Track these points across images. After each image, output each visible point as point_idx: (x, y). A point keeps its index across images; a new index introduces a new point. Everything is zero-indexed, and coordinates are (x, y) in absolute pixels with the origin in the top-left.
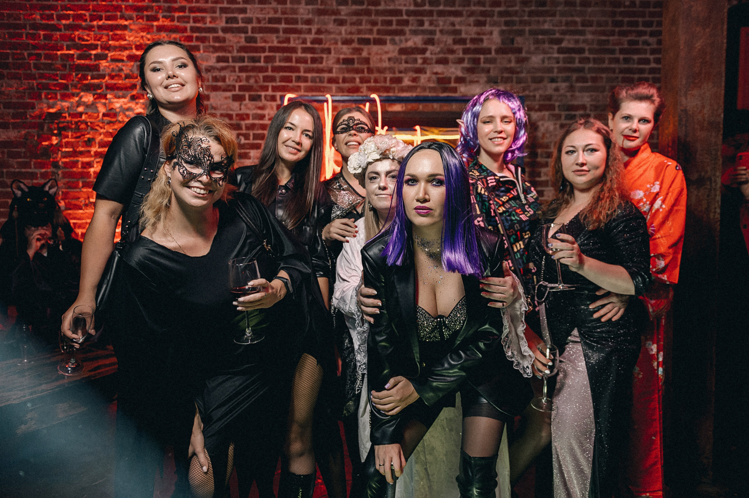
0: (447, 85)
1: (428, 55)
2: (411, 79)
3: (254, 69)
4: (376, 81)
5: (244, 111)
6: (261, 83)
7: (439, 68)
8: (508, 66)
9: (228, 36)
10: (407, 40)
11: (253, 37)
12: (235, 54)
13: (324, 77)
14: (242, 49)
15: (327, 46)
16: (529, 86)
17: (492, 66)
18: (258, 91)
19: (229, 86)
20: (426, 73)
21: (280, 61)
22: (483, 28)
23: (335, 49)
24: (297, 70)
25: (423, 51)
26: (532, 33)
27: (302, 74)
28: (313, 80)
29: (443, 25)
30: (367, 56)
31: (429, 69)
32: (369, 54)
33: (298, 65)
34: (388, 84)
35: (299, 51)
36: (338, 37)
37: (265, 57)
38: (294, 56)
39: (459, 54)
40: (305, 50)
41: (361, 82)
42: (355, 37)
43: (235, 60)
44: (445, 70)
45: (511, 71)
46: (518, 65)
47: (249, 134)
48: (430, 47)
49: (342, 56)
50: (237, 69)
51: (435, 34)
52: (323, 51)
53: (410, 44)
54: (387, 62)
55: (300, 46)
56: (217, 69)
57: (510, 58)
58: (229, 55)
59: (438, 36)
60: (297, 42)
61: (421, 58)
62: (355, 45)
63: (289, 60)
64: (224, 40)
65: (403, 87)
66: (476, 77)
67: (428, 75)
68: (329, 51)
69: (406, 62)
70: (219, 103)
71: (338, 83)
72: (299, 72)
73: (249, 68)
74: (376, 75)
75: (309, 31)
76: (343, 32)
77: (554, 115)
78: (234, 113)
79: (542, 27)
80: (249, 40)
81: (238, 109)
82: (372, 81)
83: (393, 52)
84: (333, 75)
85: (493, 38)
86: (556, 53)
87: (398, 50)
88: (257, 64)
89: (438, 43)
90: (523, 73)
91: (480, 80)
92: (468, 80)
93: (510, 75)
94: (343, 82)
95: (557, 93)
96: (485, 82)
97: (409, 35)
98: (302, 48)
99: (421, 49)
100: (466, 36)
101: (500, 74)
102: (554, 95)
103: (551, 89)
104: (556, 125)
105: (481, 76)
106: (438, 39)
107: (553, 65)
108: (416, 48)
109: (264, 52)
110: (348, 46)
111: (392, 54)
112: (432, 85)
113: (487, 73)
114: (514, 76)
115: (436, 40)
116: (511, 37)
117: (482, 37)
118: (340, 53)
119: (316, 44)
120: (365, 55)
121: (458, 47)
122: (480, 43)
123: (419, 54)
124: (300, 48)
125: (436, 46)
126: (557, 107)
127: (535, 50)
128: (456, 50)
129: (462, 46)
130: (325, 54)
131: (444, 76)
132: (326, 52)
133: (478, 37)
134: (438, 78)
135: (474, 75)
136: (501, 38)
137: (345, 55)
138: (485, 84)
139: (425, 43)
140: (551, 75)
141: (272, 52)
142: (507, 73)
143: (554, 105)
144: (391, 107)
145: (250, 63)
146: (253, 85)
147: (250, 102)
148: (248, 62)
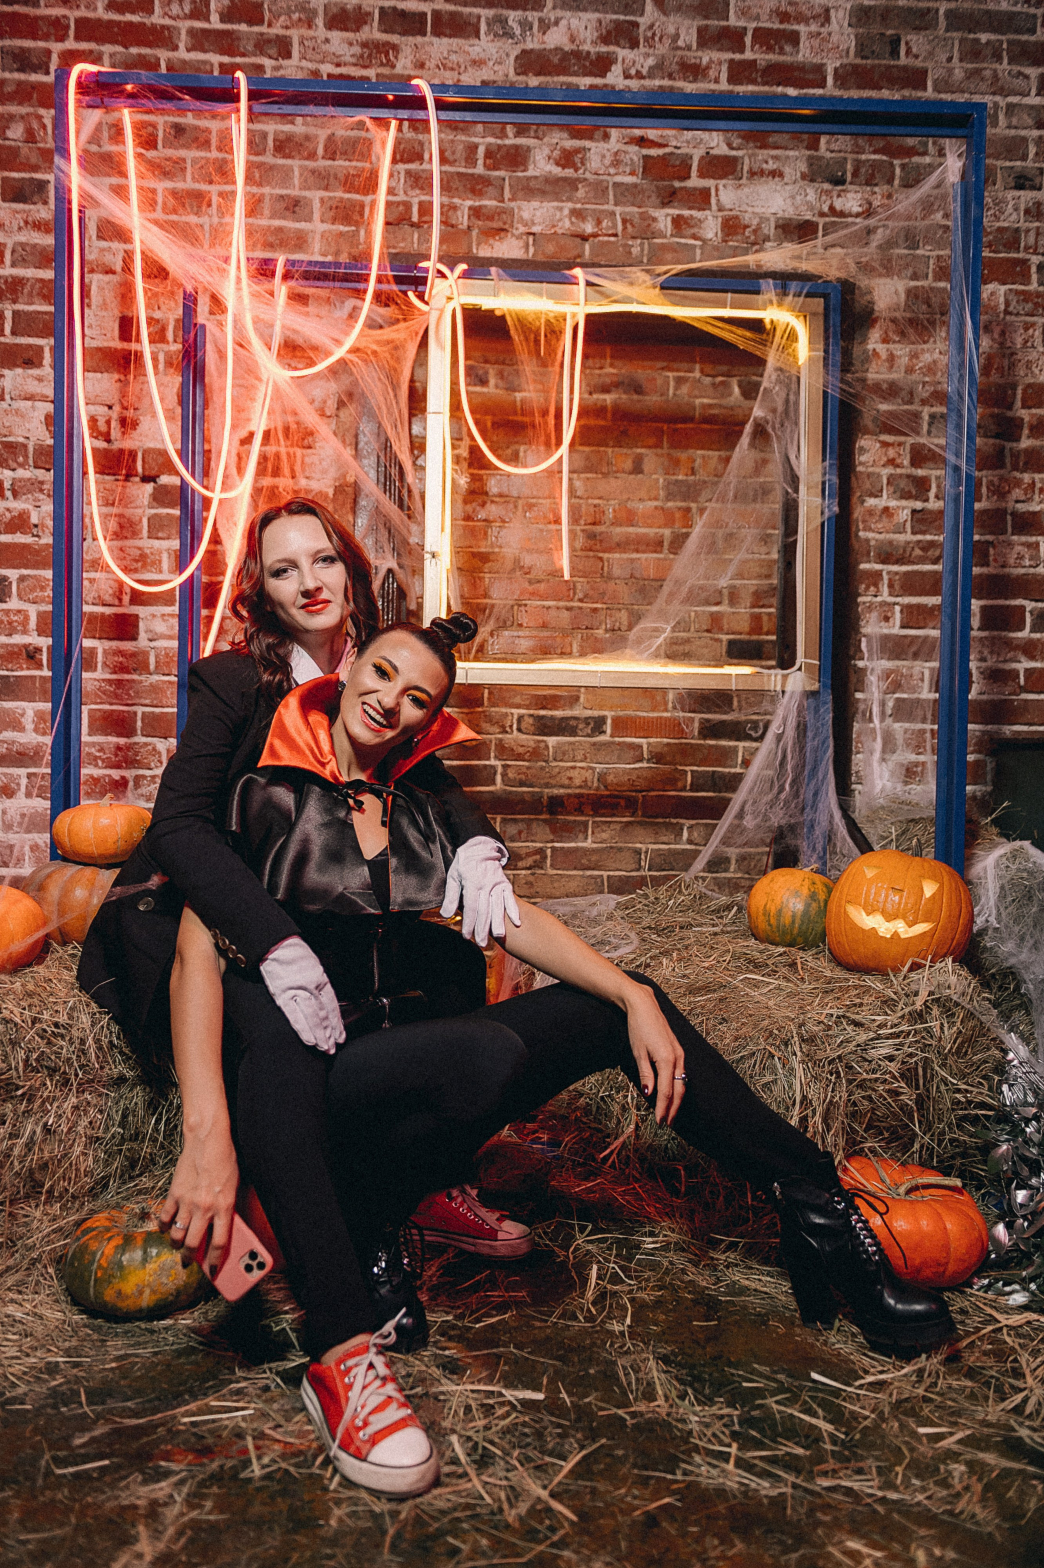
0: (677, 184)
1: (615, 77)
2: (556, 153)
3: (24, 94)
10: (545, 26)
13: (263, 135)
15: (276, 30)
18: (35, 168)
20: (606, 137)
23: (302, 38)
25: (601, 65)
26: (956, 20)
30: (412, 72)
32: (420, 65)
35: (183, 41)
37: (66, 55)
38: (163, 55)
39: (717, 81)
40: (201, 41)
44: (671, 133)
45: (887, 146)
48: (623, 53)
51: (641, 12)
52: (263, 45)
53: (556, 38)
55: (184, 25)
59: (650, 14)
65: (529, 179)
66: (776, 158)
67: (614, 144)
71: (312, 156)
73: (9, 89)
85: (830, 34)
86: (1033, 92)
87: (517, 58)
88: (35, 77)
89: (650, 42)
90: (925, 153)
91: (787, 171)
92: (746, 168)
93: (884, 158)
94: (330, 154)
95: (1037, 224)
96: (804, 177)
97: (554, 8)
98: (191, 32)
99: (594, 57)
100: (741, 23)
101: (853, 152)
102: (1028, 231)
103: (1016, 209)
104: (1031, 331)
105: (788, 157)
106: (651, 27)
107: (1023, 133)
108: (577, 54)
109: (62, 39)
110: (350, 35)
111: (496, 68)
112: (629, 179)
113: (808, 148)
114: (896, 162)
115: (642, 29)
116: (889, 32)
117: (796, 27)
118: (319, 57)
119: (239, 22)
120: (405, 68)
121: (716, 55)
122: (788, 48)
123: (585, 75)
124: (183, 33)
125: (642, 49)
126: (1034, 269)
127: (968, 78)
128: (708, 67)
129: (729, 56)
130: (270, 57)
131: (667, 150)
132: (273, 52)
133: (782, 27)
134: (646, 158)
135: (766, 152)
136: (856, 36)
137: (338, 65)
138: (802, 183)
139: (605, 39)
140: (1018, 163)
141: (89, 39)
142: (875, 152)
143: (1025, 262)
144: (486, 243)
145: (12, 70)
146: (18, 148)
147: (7, 205)
148: (4, 69)
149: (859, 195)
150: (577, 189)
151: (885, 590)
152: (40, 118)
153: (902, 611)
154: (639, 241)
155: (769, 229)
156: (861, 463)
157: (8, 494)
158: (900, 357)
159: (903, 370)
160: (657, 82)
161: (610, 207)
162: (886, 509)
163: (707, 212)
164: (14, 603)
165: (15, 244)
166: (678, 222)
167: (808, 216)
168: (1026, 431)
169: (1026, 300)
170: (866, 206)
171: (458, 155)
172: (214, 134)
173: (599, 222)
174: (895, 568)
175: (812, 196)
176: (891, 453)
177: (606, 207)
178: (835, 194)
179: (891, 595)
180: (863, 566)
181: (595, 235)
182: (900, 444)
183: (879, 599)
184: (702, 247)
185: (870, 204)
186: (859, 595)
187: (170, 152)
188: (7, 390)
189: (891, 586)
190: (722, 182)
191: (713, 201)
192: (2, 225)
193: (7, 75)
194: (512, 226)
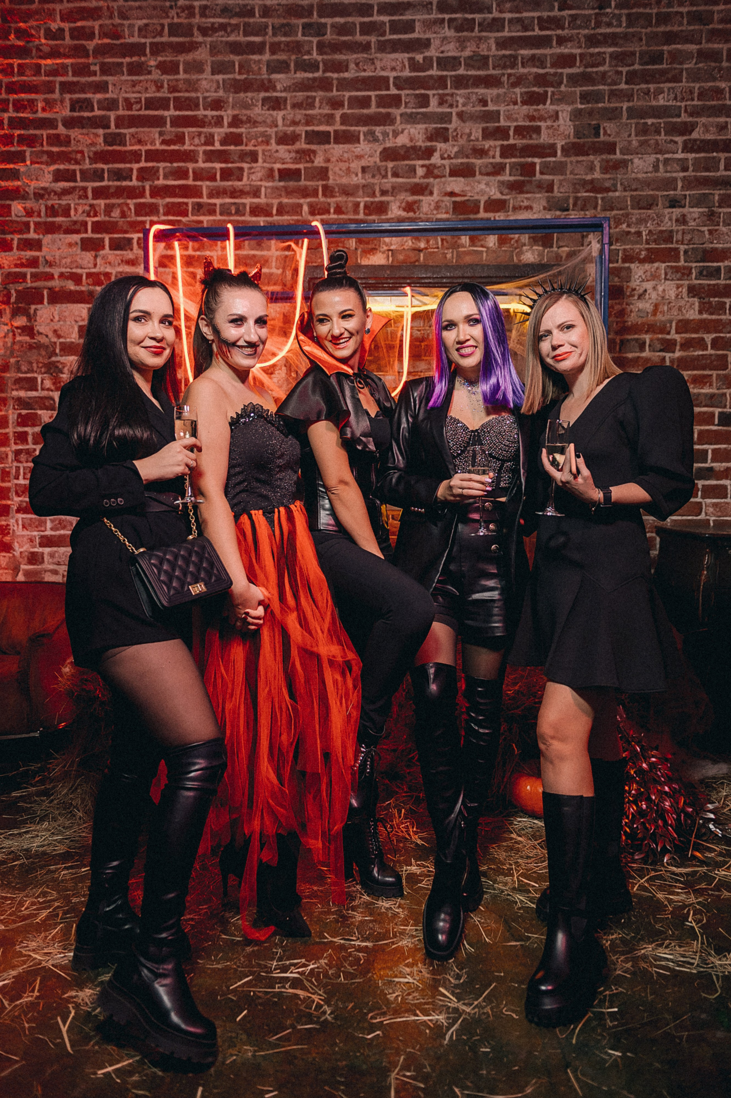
0: (472, 216)
1: (436, 159)
2: (404, 205)
3: (120, 192)
4: (339, 210)
5: (101, 268)
6: (133, 218)
7: (456, 184)
8: (589, 177)
9: (75, 133)
10: (396, 134)
11: (119, 134)
12: (87, 165)
13: (244, 205)
14: (100, 157)
15: (250, 148)
16: (627, 215)
17: (557, 179)
18: (126, 232)
19: (75, 223)
20: (431, 193)
21: (166, 177)
22: (541, 107)
23: (264, 151)
24: (196, 192)
25: (429, 153)
26: (632, 113)
27: (205, 200)
28: (225, 211)
29: (464, 105)
30: (324, 165)
31: (437, 185)
32: (327, 160)
33: (199, 183)
34: (361, 216)
35: (201, 157)
36: (271, 131)
37: (141, 170)
38: (191, 166)
39: (494, 157)
40: (210, 157)
41: (312, 213)
42: (301, 130)
43: (86, 176)
44: (468, 188)
45: (594, 187)
46: (607, 176)
48: (440, 146)
49: (278, 166)
50: (90, 194)
51: (450, 122)
52: (243, 156)
53: (402, 140)
54: (360, 175)
55: (201, 149)
56: (56, 193)
57: (593, 162)
58: (77, 167)
59: (455, 123)
60: (196, 141)
61: (423, 166)
62: (302, 145)
63: (182, 174)
64: (67, 141)
66: (528, 199)
67: (436, 197)
68: (253, 157)
69: (396, 175)
70: (57, 254)
71: (270, 215)
72: (201, 196)
73: (112, 190)
74: (340, 199)
75: (219, 122)
76: (280, 122)
77: (677, 270)
78: (83, 272)
79: (654, 103)
80: (111, 139)
81: (91, 265)
82: (332, 210)
83: (371, 156)
84: (262, 200)
85: (559, 126)
86: (680, 151)
87: (381, 153)
88: (125, 183)
89: (455, 138)
90: (616, 190)
91: (534, 206)
92: (511, 206)
93: (592, 194)
94: (280, 213)
95: (683, 227)
96: (545, 208)
97: (401, 123)
98: (205, 152)
99: (423, 149)
100: (508, 124)
101: (573, 192)
102: (677, 231)
103: (670, 219)
104: (680, 289)
105: (535, 198)
106: (456, 130)
107: (674, 175)
108: (414, 148)
109: (138, 161)
110: (289, 147)
111: (370, 159)
112: (444, 216)
113: (547, 192)
114: (599, 196)
115: (450, 131)
116: (594, 122)
117: (539, 124)
118: (274, 160)
119: (230, 145)
120: (319, 162)
121: (492, 143)
122: (534, 136)
123: (419, 159)
124: (201, 153)
125: (451, 142)
126: (682, 253)
127: (641, 146)
128: (489, 150)
129: (500, 142)
130: (247, 162)
131: (466, 198)
132: (248, 159)
133: (531, 124)
134: (455, 203)
135: (522, 195)
136: (574, 126)
137: (283, 163)
138: (544, 212)
139: (430, 139)
140: (672, 192)
141: (152, 161)
142: (586, 192)
143: (677, 250)
144: (366, 257)
145: (113, 181)
146: (117, 222)
147: (112, 252)
148: (109, 180)
152: (127, 205)
154: (450, 250)
155: (525, 240)
165: (117, 272)
166: (473, 239)
168: (678, 348)
169: (677, 272)
171: (349, 209)
172: (218, 206)
173: (427, 242)
181: (426, 248)
184: (486, 252)
187: (195, 218)
190: (497, 215)
192: (110, 263)
193: (111, 183)
194: (379, 246)
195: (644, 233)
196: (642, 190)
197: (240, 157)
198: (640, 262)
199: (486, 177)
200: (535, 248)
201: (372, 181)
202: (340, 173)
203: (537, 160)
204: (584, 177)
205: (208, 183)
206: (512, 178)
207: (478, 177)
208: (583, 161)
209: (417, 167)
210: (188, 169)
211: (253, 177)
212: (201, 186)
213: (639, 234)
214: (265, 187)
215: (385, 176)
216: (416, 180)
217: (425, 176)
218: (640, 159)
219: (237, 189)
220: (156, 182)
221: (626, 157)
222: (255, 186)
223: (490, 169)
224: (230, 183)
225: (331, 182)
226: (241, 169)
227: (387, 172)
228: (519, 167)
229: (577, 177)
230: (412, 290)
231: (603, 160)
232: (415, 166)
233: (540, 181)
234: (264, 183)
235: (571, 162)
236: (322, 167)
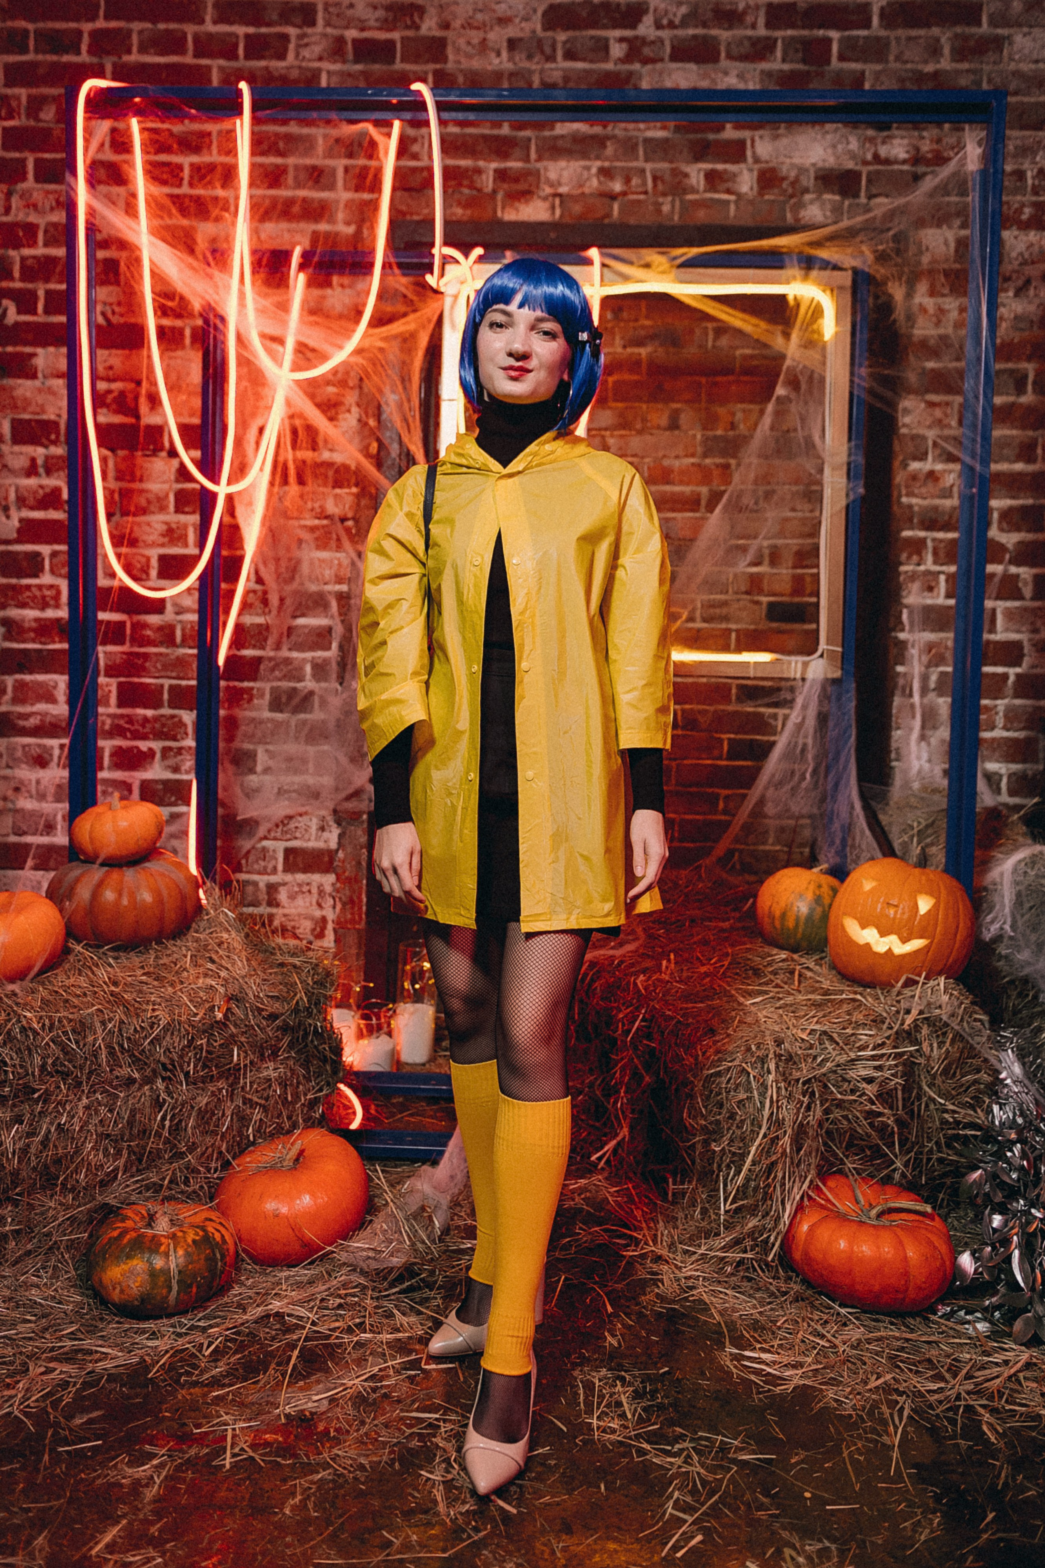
0: (711, 136)
1: (646, 28)
5: (19, 214)
8: (929, 68)
21: (142, 50)
30: (438, 33)
32: (446, 26)
37: (96, 34)
38: (190, 29)
39: (754, 26)
46: (965, 66)
47: (33, 294)
49: (352, 34)
52: (287, 14)
54: (505, 54)
57: (938, 40)
61: (621, 40)
63: (174, 43)
65: (556, 138)
68: (307, 15)
69: (570, 55)
73: (41, 71)
83: (526, 19)
87: (545, 14)
88: (66, 58)
99: (623, 8)
109: (93, 18)
111: (523, 25)
118: (345, 23)
120: (430, 29)
123: (614, 27)
127: (1027, 11)
128: (744, 13)
130: (295, 25)
132: (298, 21)
137: (362, 29)
141: (118, 18)
144: (512, 206)
145: (44, 52)
146: (50, 129)
147: (40, 186)
148: (37, 51)
149: (906, 141)
150: (605, 147)
151: (930, 558)
153: (947, 581)
154: (670, 198)
155: (808, 181)
156: (904, 425)
157: (41, 470)
158: (948, 311)
159: (951, 323)
160: (691, 32)
161: (640, 164)
162: (931, 474)
163: (742, 166)
164: (47, 579)
166: (712, 178)
167: (850, 165)
170: (913, 152)
173: (628, 180)
174: (941, 535)
175: (854, 145)
176: (938, 413)
177: (635, 164)
178: (879, 140)
179: (935, 563)
180: (906, 533)
181: (624, 194)
182: (947, 404)
183: (922, 568)
184: (736, 202)
185: (918, 149)
186: (901, 564)
188: (40, 369)
189: (935, 553)
190: (757, 133)
191: (749, 153)
192: (35, 206)
193: (40, 57)
194: (538, 187)
195: (1029, 174)
196: (1029, 94)
197: (281, 15)
198: (1019, 228)
199: (738, 64)
200: (827, 196)
201: (526, 64)
202: (469, 49)
203: (834, 35)
204: (920, 67)
205: (222, 62)
206: (786, 67)
207: (724, 63)
208: (920, 37)
209: (612, 42)
210: (185, 35)
211: (306, 53)
212: (209, 68)
213: (1020, 175)
214: (328, 72)
215: (551, 58)
216: (609, 66)
217: (628, 58)
218: (1025, 35)
219: (276, 74)
220: (126, 58)
221: (1000, 31)
222: (308, 69)
223: (746, 48)
224: (263, 63)
225: (450, 66)
226: (285, 38)
227: (554, 50)
228: (798, 46)
229: (909, 66)
230: (602, 254)
231: (956, 36)
232: (607, 40)
233: (839, 73)
234: (326, 65)
235: (898, 39)
236: (433, 38)
